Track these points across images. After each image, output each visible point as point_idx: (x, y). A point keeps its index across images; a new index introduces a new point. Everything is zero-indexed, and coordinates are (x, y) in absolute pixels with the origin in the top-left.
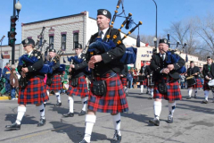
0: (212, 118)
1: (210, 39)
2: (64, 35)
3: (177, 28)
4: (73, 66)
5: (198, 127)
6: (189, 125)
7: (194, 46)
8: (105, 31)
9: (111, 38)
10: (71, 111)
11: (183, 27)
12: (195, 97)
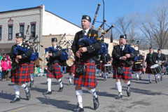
0: (149, 99)
1: (148, 32)
2: (22, 26)
3: (121, 21)
4: (51, 54)
5: (138, 106)
6: (130, 105)
7: (135, 37)
8: (87, 31)
9: (92, 36)
10: (50, 90)
11: (126, 21)
12: (140, 79)
